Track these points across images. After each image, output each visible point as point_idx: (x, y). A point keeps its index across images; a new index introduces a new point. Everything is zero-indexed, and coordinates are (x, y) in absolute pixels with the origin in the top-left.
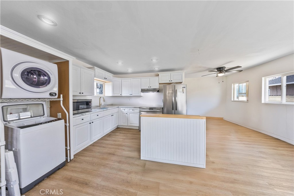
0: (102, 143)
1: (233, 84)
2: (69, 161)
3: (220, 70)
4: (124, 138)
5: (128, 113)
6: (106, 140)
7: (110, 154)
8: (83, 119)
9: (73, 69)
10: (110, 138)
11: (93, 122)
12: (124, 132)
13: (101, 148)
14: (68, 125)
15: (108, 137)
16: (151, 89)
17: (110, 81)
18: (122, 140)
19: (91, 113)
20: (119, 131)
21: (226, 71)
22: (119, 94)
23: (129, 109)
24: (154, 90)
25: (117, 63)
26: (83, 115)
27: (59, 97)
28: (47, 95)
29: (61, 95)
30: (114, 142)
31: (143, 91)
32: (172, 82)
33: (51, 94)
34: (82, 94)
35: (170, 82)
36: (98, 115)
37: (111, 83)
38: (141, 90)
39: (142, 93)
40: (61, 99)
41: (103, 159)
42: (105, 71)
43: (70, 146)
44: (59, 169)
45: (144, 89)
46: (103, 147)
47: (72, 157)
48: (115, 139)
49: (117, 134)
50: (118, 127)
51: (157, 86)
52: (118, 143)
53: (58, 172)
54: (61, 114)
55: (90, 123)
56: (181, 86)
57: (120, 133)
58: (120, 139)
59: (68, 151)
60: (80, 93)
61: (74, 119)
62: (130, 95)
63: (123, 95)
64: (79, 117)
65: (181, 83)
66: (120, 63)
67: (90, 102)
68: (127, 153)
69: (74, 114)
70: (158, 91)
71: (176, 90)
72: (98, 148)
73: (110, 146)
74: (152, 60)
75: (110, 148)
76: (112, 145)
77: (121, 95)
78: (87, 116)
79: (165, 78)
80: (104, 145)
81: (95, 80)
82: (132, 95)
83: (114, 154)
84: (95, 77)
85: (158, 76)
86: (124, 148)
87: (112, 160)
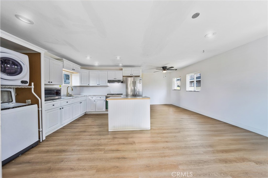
0: (72, 126)
1: (173, 78)
2: (41, 141)
3: (164, 68)
4: (93, 120)
5: (96, 101)
6: (75, 124)
7: (81, 132)
8: (54, 105)
9: (44, 61)
10: (80, 122)
11: (63, 108)
12: (92, 117)
13: (72, 129)
14: (40, 109)
15: (77, 121)
16: (117, 80)
17: (78, 72)
18: (91, 122)
19: (61, 100)
20: (88, 116)
21: (168, 69)
22: (87, 84)
23: (97, 97)
24: (119, 81)
25: (86, 57)
26: (54, 101)
27: (30, 85)
28: (18, 83)
29: (33, 84)
30: (84, 124)
31: (110, 81)
32: (132, 75)
33: (23, 82)
34: (51, 83)
35: (131, 75)
36: (67, 102)
37: (78, 74)
38: (107, 81)
39: (108, 83)
40: (33, 86)
41: (75, 135)
42: (73, 63)
43: (42, 128)
44: (33, 147)
45: (110, 80)
46: (74, 128)
47: (44, 138)
48: (84, 122)
49: (86, 119)
50: (86, 113)
51: (121, 79)
52: (88, 124)
53: (32, 149)
54: (30, 100)
55: (61, 109)
56: (138, 78)
57: (89, 118)
58: (89, 122)
59: (41, 132)
60: (49, 82)
61: (45, 105)
62: (98, 85)
63: (90, 85)
64: (50, 103)
65: (139, 76)
66: (88, 58)
67: (60, 90)
68: (96, 129)
69: (45, 101)
70: (122, 82)
71: (135, 81)
72: (69, 129)
73: (80, 127)
74: (116, 58)
75: (80, 128)
76: (81, 126)
77: (88, 85)
78: (58, 103)
79: (127, 72)
80: (74, 127)
81: (63, 71)
82: (99, 85)
83: (85, 132)
84: (63, 68)
85: (122, 70)
86: (93, 127)
87: (84, 135)
